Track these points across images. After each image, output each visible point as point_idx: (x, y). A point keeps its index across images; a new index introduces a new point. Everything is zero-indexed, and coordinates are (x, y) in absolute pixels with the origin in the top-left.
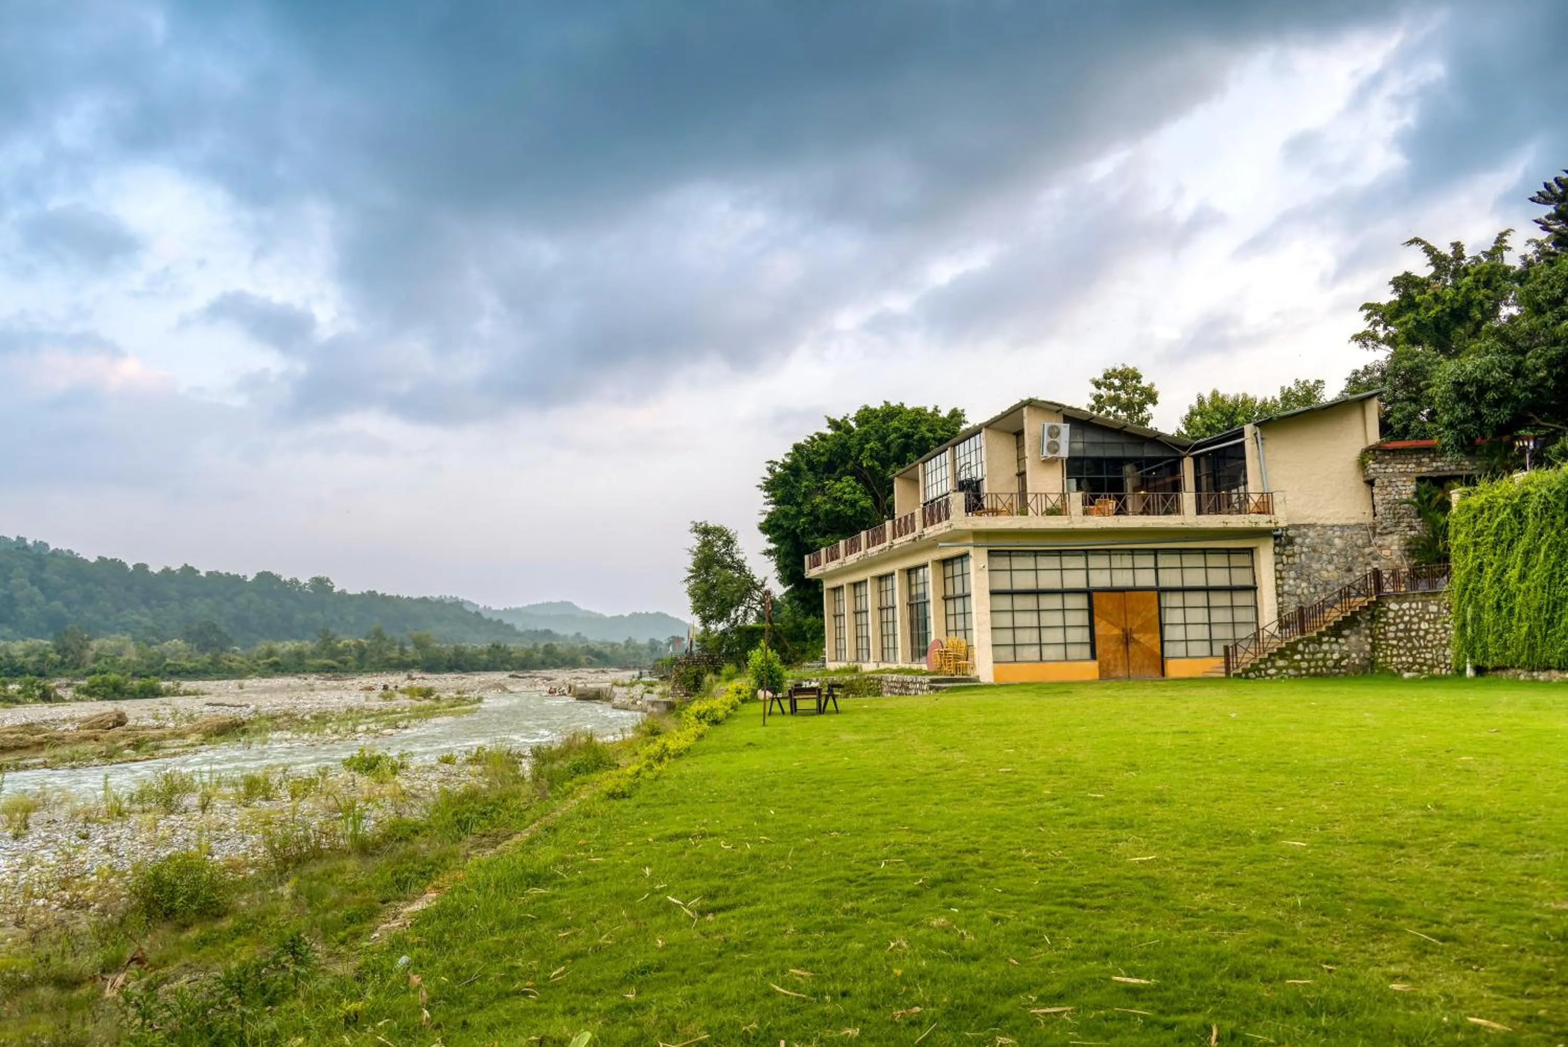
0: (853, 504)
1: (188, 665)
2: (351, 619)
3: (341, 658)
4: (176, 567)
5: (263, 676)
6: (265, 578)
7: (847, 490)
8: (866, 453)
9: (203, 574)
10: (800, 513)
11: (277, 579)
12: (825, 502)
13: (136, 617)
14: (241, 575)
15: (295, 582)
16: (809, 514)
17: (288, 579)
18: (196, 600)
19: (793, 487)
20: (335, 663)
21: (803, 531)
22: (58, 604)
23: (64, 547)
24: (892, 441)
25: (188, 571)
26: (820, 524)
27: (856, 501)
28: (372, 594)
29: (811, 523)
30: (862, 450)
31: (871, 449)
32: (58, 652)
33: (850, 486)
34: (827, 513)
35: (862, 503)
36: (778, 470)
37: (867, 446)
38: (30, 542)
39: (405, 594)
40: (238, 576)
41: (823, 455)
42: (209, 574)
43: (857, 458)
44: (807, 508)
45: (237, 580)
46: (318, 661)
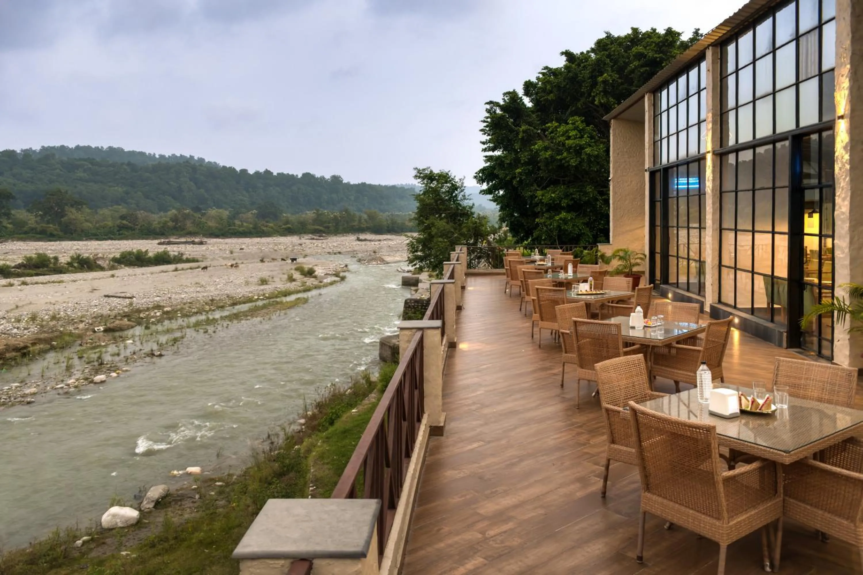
0: (578, 151)
1: (241, 229)
2: (352, 198)
3: (325, 225)
4: (262, 170)
5: (282, 235)
6: (307, 176)
7: (572, 133)
8: (600, 88)
9: (275, 174)
10: (516, 162)
11: (313, 176)
12: (546, 149)
13: (241, 197)
14: (295, 174)
15: (323, 178)
16: (526, 164)
17: (319, 176)
18: (271, 188)
19: (511, 131)
20: (321, 228)
21: (521, 181)
22: (202, 191)
23: (212, 160)
24: (632, 71)
25: (268, 173)
26: (541, 174)
27: (582, 148)
28: (364, 184)
29: (529, 174)
30: (594, 84)
31: (605, 82)
32: (173, 222)
33: (576, 128)
34: (548, 162)
35: (588, 150)
36: (498, 111)
37: (600, 79)
38: (196, 158)
39: (383, 184)
40: (293, 175)
41: (551, 92)
42: (278, 174)
43: (589, 95)
44: (524, 157)
45: (292, 178)
46: (313, 227)
